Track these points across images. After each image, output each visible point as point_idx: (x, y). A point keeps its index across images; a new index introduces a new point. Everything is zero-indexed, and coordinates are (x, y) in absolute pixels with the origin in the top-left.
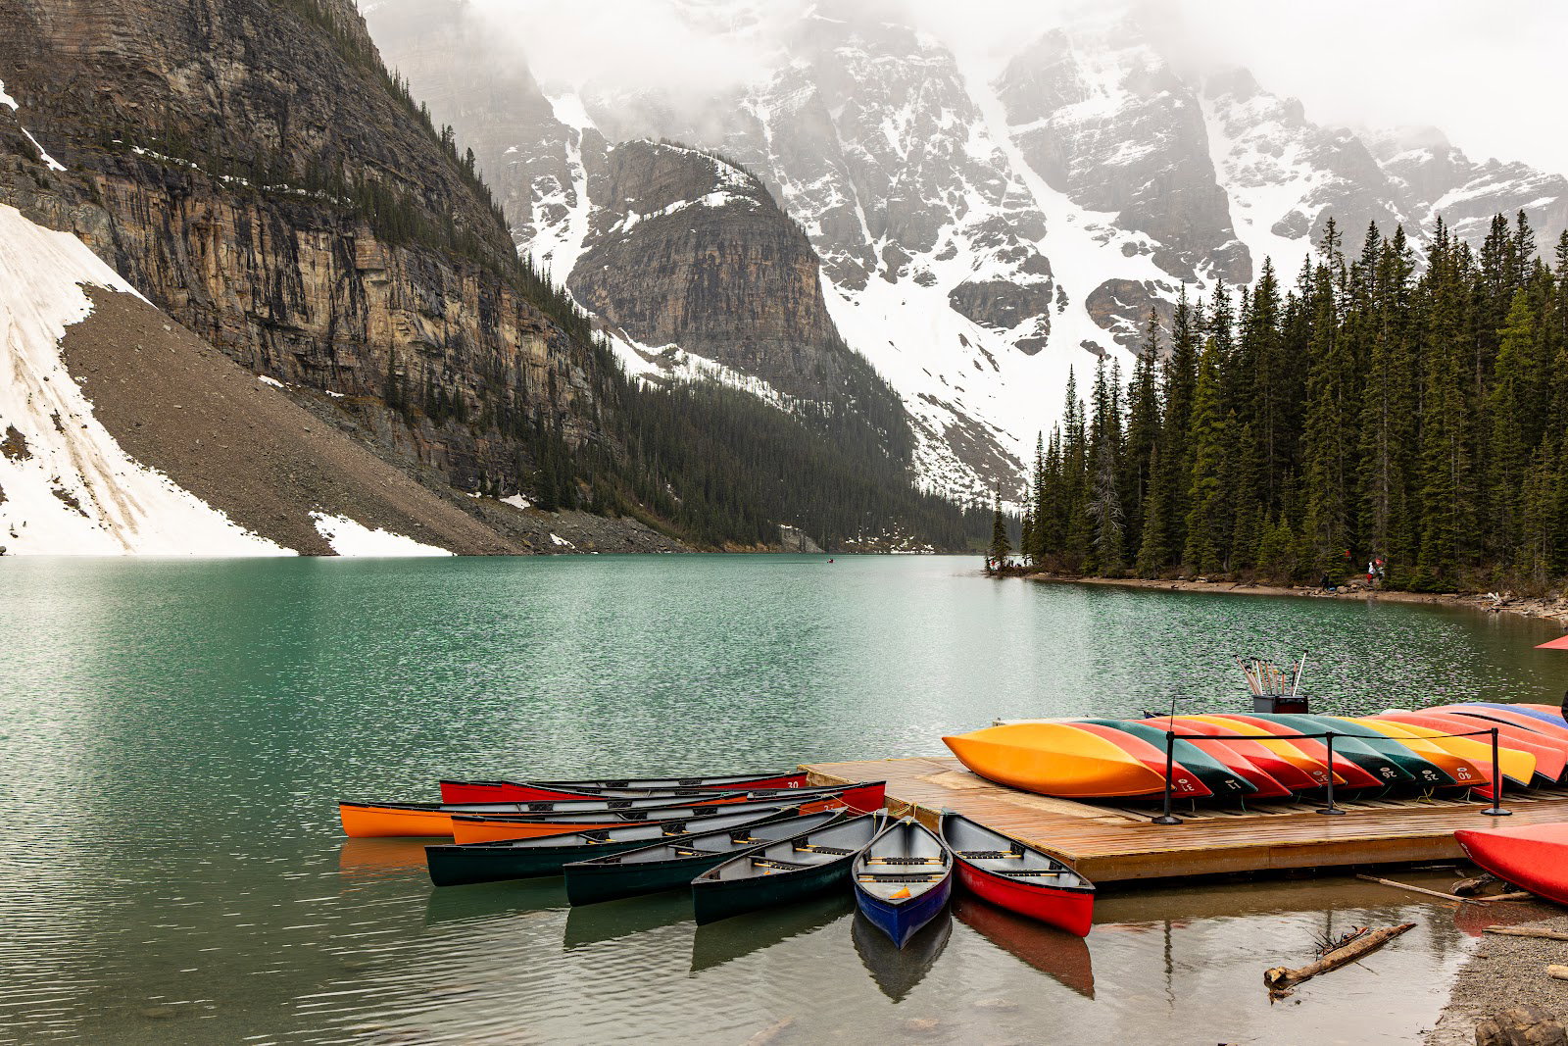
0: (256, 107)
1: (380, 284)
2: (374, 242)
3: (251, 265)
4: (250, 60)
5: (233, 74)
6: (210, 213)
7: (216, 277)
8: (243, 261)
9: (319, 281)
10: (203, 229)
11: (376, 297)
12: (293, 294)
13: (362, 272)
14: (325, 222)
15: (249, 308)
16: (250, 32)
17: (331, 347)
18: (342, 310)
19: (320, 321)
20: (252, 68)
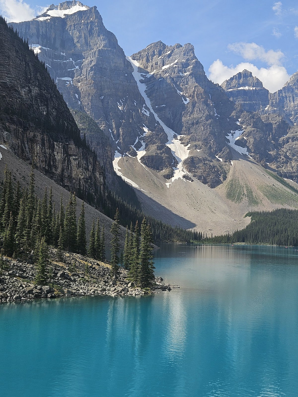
0: (41, 102)
1: (75, 159)
2: (74, 146)
3: (45, 153)
4: (40, 87)
5: (35, 91)
6: (34, 135)
7: (36, 156)
8: (43, 151)
9: (59, 158)
10: (33, 141)
11: (74, 163)
12: (53, 162)
13: (71, 155)
14: (62, 140)
15: (44, 166)
16: (40, 78)
17: (62, 179)
18: (65, 167)
19: (59, 170)
20: (40, 89)
